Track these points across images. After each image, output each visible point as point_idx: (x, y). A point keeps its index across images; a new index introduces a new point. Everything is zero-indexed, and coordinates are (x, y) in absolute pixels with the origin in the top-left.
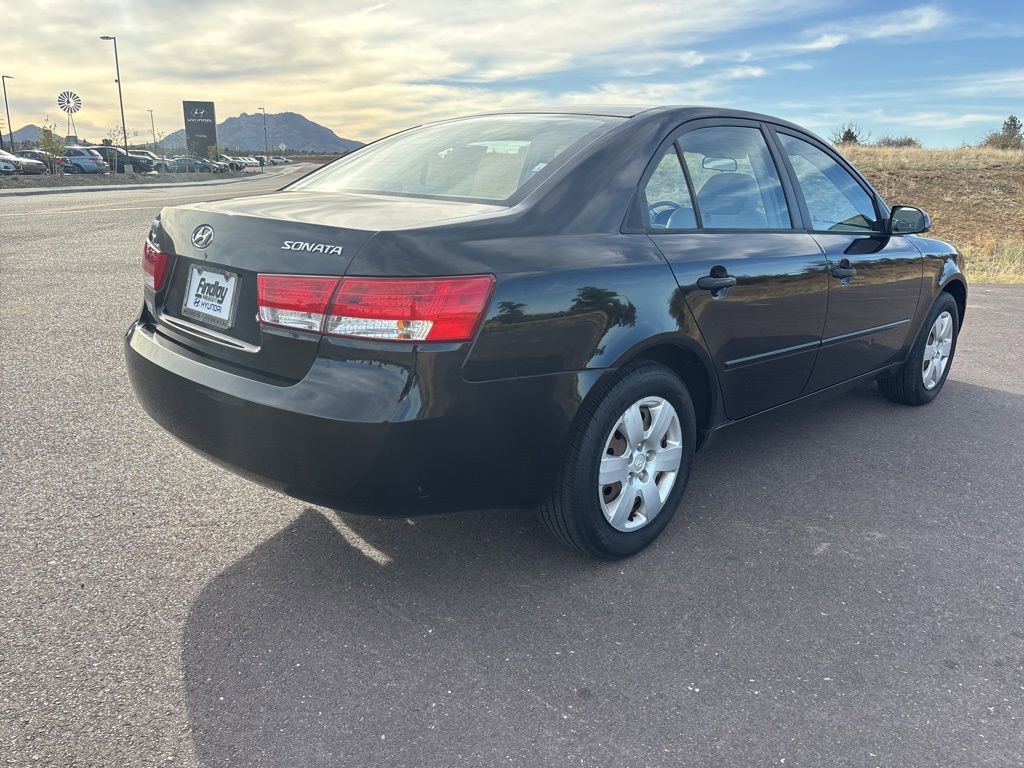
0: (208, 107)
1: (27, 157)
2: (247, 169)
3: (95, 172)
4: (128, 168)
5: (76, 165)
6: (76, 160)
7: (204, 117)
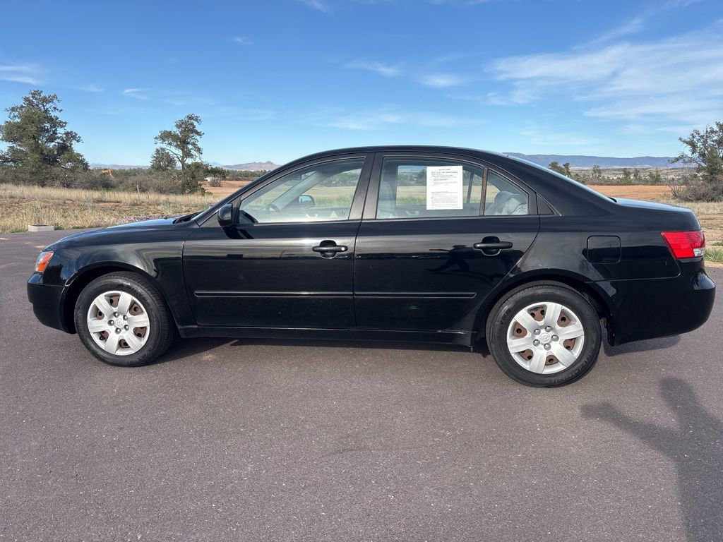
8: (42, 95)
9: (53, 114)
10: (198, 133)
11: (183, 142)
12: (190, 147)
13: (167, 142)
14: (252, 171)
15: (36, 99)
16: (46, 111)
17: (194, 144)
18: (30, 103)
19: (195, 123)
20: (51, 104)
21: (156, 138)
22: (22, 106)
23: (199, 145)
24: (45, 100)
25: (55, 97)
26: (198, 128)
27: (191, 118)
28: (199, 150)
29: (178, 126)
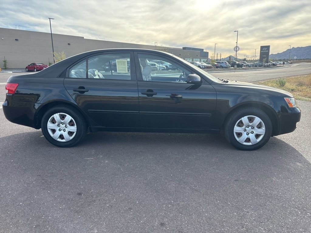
0: (268, 47)
1: (210, 64)
2: (278, 65)
3: (226, 68)
4: (236, 66)
5: (221, 66)
6: (221, 65)
7: (266, 50)
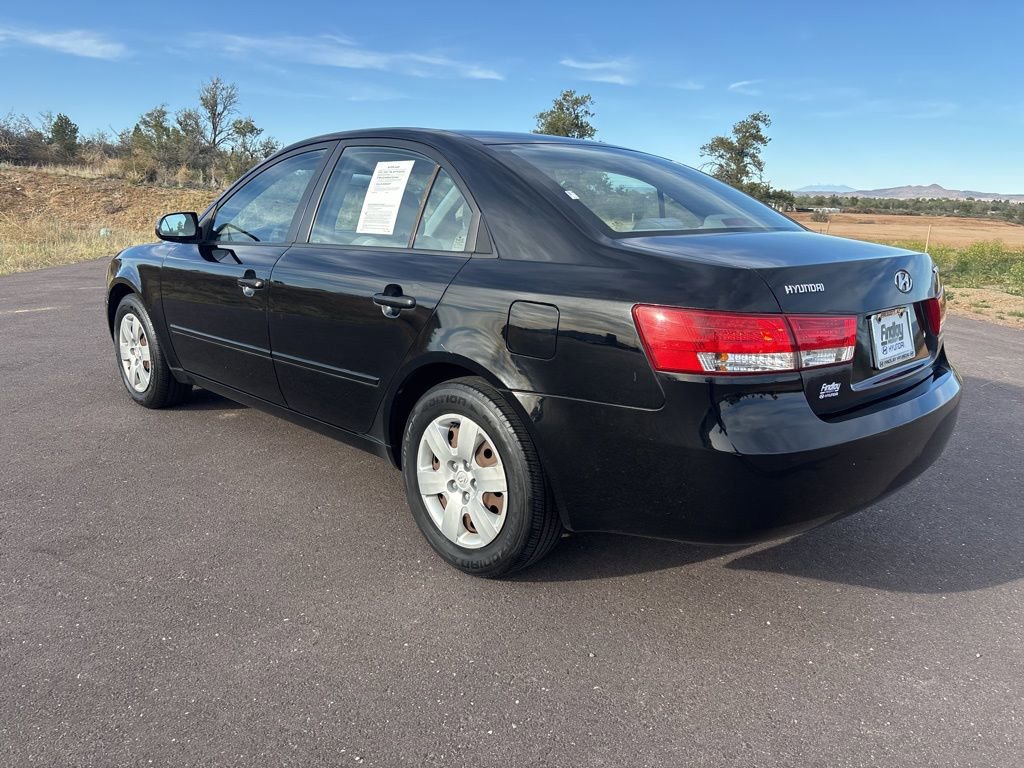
8: (574, 96)
9: (585, 119)
10: (762, 140)
11: (739, 153)
12: (747, 160)
13: (717, 154)
14: (901, 199)
15: (567, 101)
16: (577, 117)
17: (753, 156)
18: (560, 106)
19: (761, 125)
20: (583, 107)
21: (704, 148)
22: (552, 112)
23: (761, 157)
24: (577, 102)
25: (589, 97)
26: (764, 132)
27: (756, 118)
28: (759, 165)
29: (737, 131)
